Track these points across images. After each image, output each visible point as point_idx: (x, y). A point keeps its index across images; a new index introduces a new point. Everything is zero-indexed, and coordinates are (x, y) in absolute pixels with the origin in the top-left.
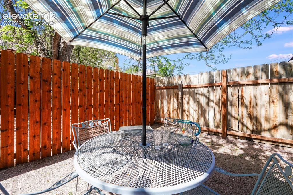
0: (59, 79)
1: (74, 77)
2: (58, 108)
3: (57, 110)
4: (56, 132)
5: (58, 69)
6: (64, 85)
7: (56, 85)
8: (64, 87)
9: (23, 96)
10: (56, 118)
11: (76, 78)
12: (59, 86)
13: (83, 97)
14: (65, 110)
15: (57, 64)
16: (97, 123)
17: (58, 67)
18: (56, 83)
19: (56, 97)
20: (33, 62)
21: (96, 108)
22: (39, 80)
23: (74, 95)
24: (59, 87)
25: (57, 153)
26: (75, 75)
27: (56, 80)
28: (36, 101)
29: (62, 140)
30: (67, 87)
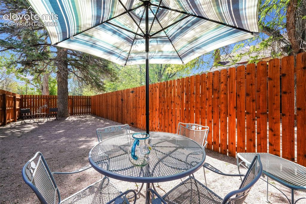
0: (225, 86)
1: (240, 81)
2: (224, 113)
3: (224, 114)
4: (222, 134)
5: (224, 77)
6: (229, 91)
7: (223, 92)
8: (229, 92)
9: (203, 102)
10: (223, 121)
11: (242, 82)
12: (225, 92)
13: (252, 102)
14: (230, 115)
15: (223, 73)
16: (198, 128)
17: (224, 75)
18: (223, 91)
19: (223, 103)
20: (208, 77)
21: (273, 119)
22: (212, 90)
23: (239, 101)
24: (225, 94)
25: (224, 153)
26: (241, 79)
27: (223, 88)
28: (210, 106)
29: (228, 144)
30: (232, 92)
